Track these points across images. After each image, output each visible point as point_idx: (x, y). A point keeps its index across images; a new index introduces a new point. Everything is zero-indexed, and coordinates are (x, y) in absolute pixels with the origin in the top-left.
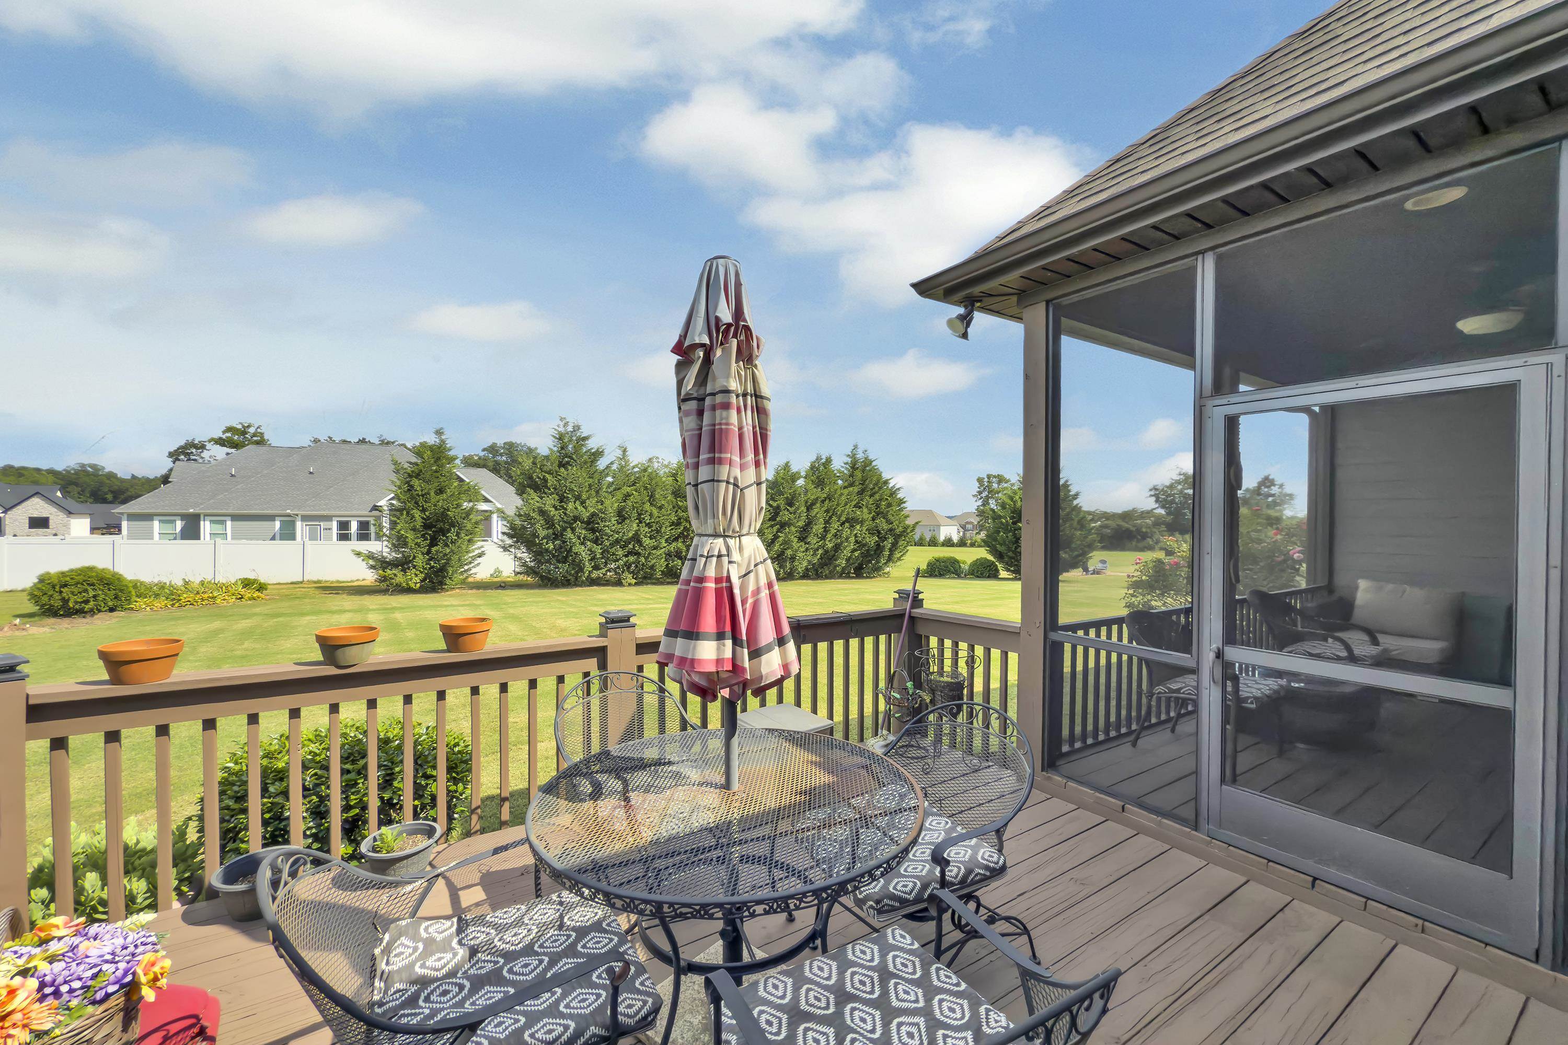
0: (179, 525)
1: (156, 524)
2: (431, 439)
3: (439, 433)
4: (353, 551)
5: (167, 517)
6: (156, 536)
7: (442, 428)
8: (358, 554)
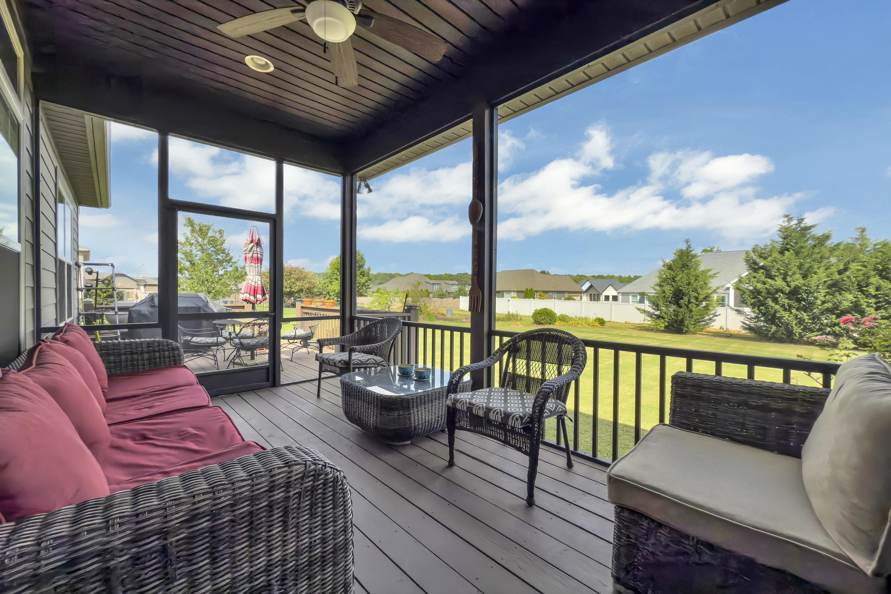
0: (638, 297)
1: (631, 297)
2: (684, 247)
3: (687, 241)
4: (636, 308)
5: (634, 295)
6: (631, 302)
7: (689, 239)
8: (639, 309)
